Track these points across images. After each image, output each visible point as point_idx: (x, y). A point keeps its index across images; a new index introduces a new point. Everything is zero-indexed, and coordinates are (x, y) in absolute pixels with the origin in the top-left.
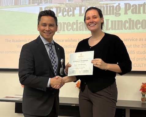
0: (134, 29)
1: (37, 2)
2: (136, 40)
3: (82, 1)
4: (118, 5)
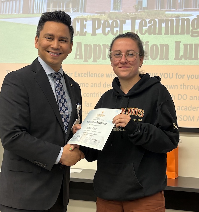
1: (61, 8)
3: (137, 9)
4: (197, 17)
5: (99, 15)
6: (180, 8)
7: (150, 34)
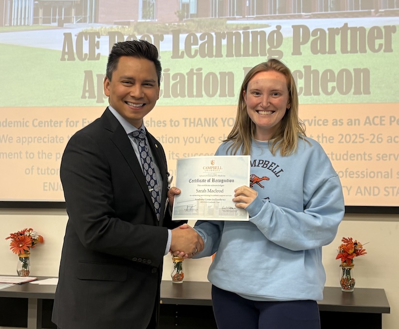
0: (318, 94)
1: (57, 17)
2: (323, 122)
3: (181, 18)
4: (276, 29)
5: (120, 27)
6: (250, 15)
7: (203, 56)
